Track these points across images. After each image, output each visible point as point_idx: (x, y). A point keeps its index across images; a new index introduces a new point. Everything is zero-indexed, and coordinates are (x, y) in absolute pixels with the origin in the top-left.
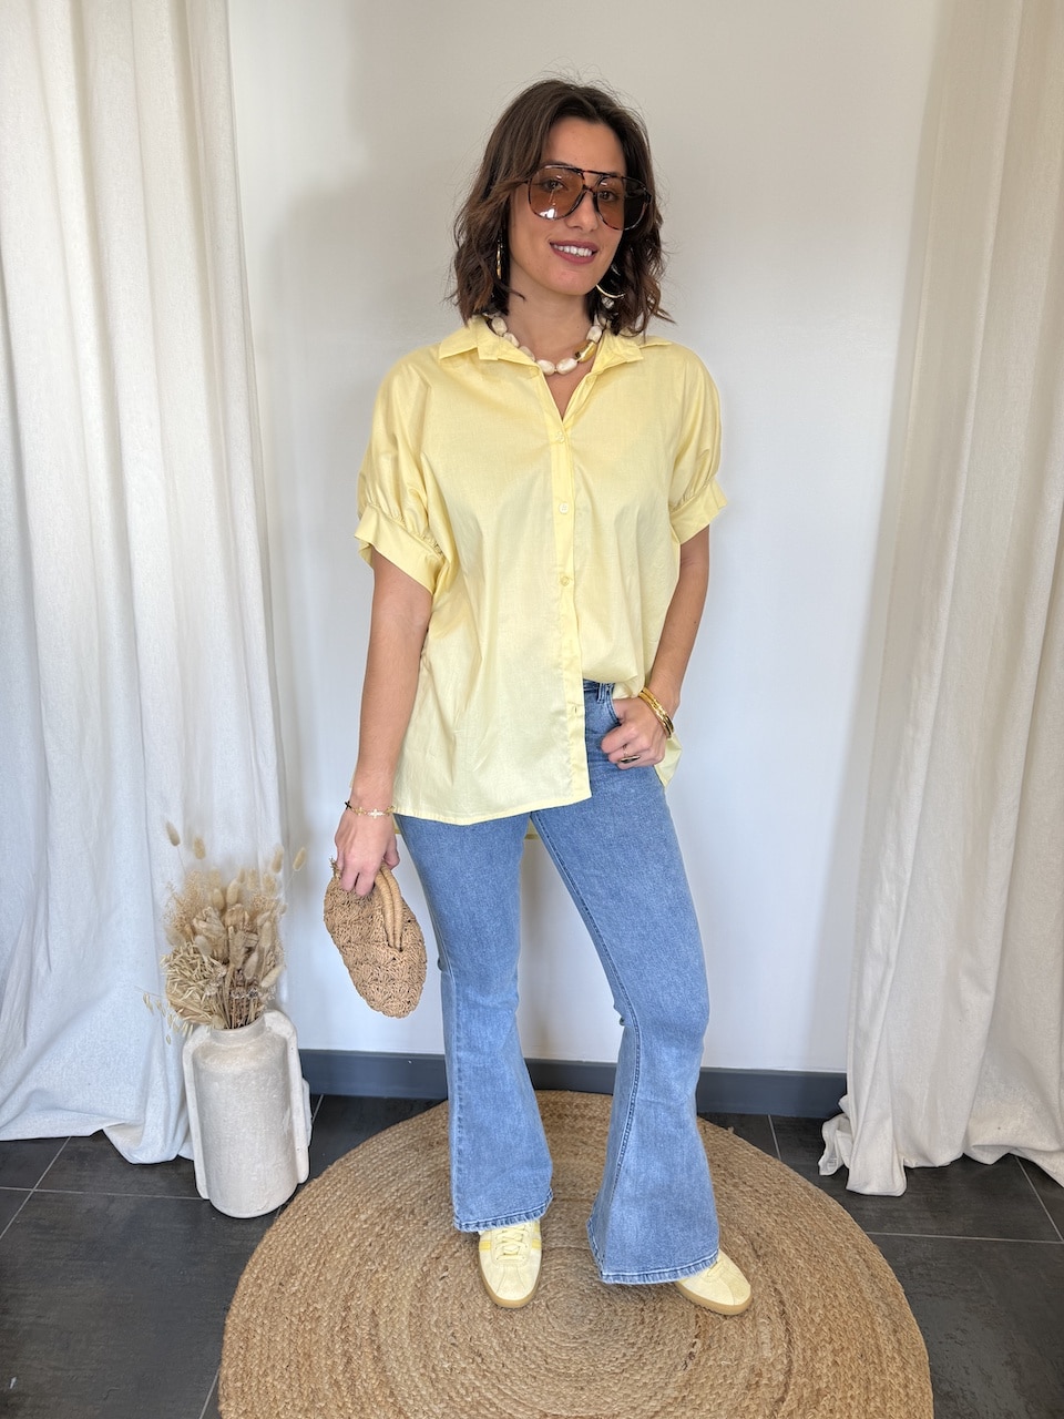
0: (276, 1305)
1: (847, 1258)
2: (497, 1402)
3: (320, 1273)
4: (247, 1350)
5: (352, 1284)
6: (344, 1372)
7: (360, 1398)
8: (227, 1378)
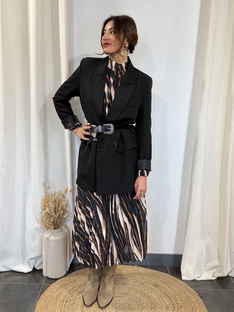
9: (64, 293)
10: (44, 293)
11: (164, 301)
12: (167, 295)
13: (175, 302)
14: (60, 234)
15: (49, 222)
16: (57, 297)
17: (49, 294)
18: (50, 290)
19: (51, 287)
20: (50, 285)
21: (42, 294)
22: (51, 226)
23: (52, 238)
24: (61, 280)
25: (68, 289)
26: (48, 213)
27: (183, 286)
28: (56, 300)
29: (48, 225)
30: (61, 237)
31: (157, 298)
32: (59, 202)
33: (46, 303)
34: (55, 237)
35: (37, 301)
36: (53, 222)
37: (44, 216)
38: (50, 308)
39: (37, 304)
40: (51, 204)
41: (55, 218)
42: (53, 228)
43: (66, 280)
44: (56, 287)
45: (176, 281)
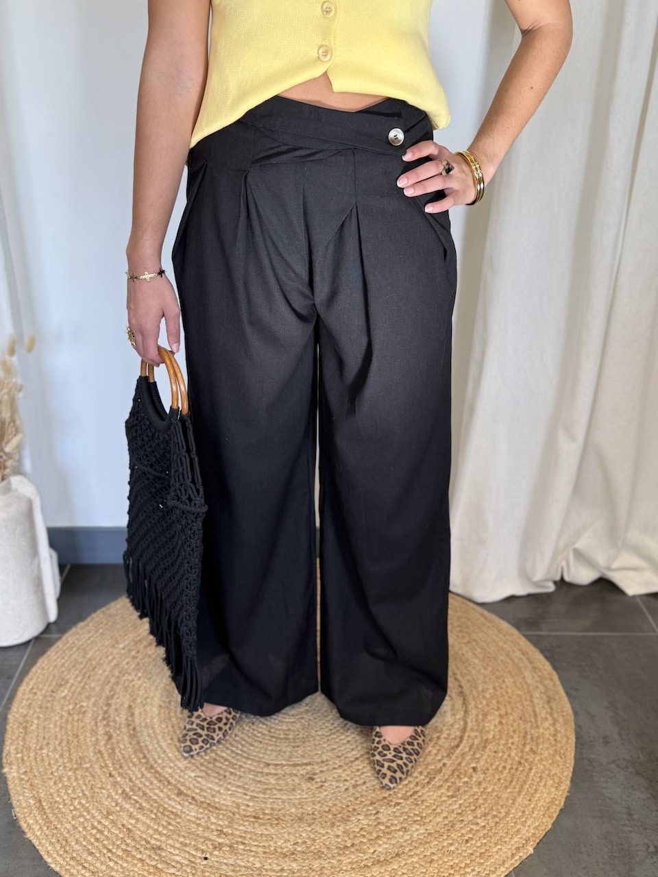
0: (49, 705)
1: (513, 658)
2: (229, 758)
3: (86, 684)
4: (26, 733)
5: (112, 689)
6: (105, 745)
7: (119, 760)
8: (10, 752)
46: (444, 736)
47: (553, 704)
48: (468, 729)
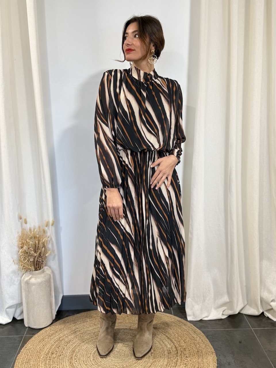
9: (49, 345)
10: (25, 346)
11: (165, 344)
12: (168, 338)
13: (178, 345)
14: (43, 275)
15: (28, 262)
16: (41, 349)
17: (31, 347)
18: (32, 342)
19: (33, 339)
20: (32, 337)
21: (22, 348)
22: (31, 267)
23: (33, 280)
24: (45, 330)
25: (53, 339)
26: (26, 251)
27: (187, 326)
28: (40, 352)
29: (27, 267)
30: (44, 279)
31: (157, 342)
32: (40, 238)
33: (27, 358)
34: (35, 279)
35: (17, 356)
36: (34, 261)
37: (21, 256)
38: (32, 363)
39: (17, 359)
40: (29, 241)
41: (35, 257)
42: (34, 269)
43: (51, 330)
44: (39, 338)
45: (179, 321)
46: (171, 351)
47: (196, 333)
48: (177, 347)
